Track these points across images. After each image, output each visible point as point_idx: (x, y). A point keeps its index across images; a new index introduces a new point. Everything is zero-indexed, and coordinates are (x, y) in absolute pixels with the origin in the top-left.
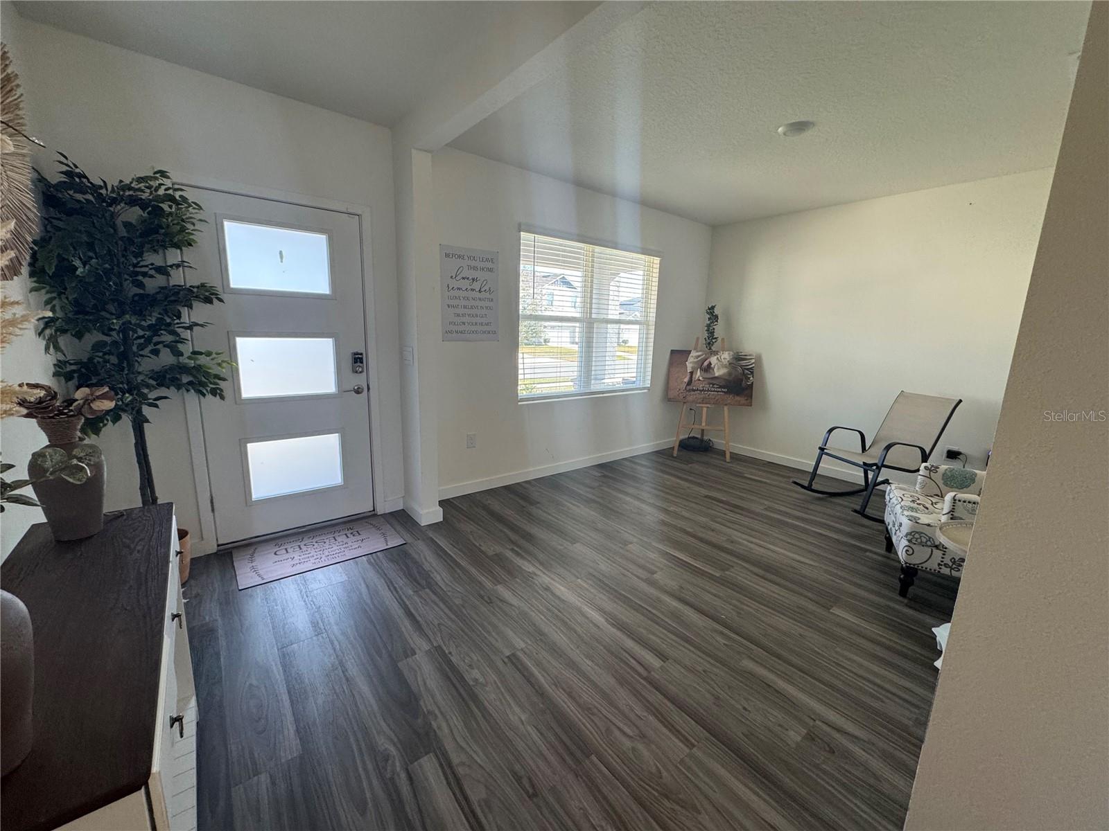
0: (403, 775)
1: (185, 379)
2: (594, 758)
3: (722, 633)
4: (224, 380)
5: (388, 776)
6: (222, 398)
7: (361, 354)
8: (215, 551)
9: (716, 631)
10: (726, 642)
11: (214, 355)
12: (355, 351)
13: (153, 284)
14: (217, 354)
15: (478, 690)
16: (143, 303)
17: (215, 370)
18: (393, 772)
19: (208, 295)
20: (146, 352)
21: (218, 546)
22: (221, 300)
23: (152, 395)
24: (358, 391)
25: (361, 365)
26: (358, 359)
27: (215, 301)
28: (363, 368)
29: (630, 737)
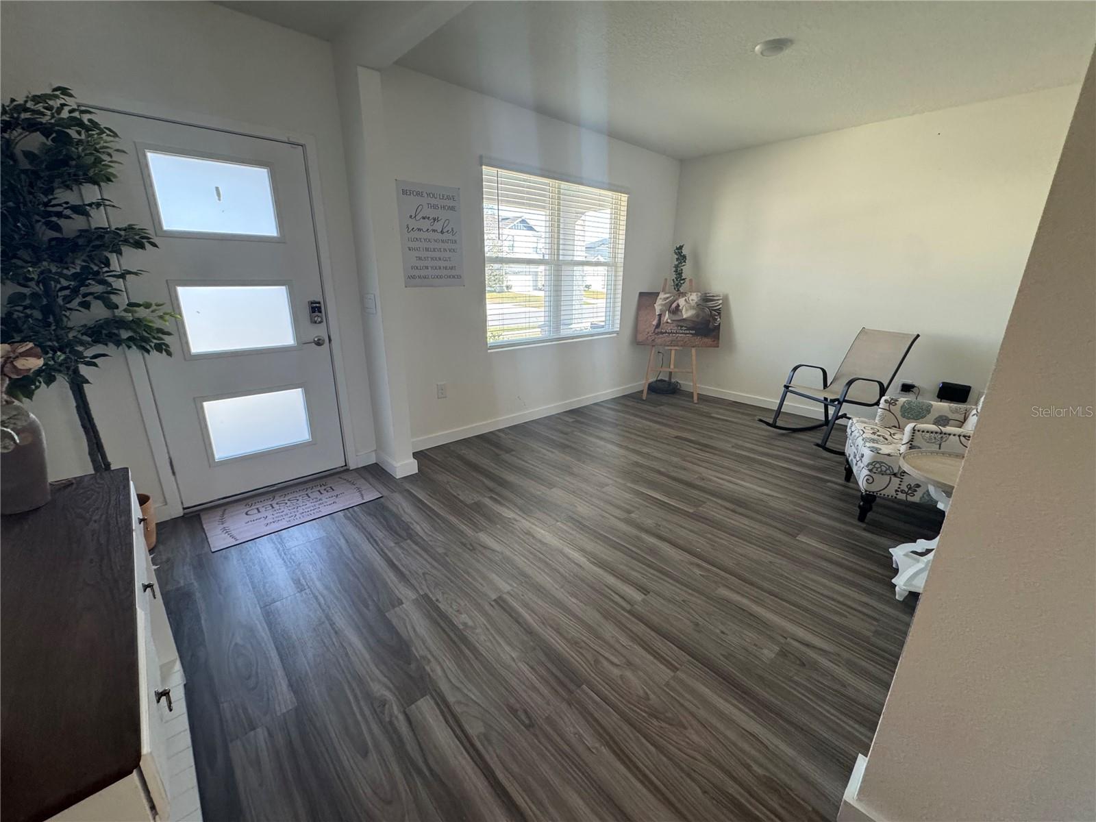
0: (401, 717)
1: (125, 334)
2: (584, 687)
3: (698, 566)
4: (169, 334)
5: (387, 719)
6: (169, 354)
7: (319, 303)
8: (182, 514)
9: (692, 564)
10: (701, 573)
11: (154, 307)
12: (312, 299)
13: (72, 226)
14: (157, 305)
15: (468, 633)
16: (63, 249)
17: (158, 324)
18: (391, 715)
19: (138, 239)
20: (74, 304)
21: (184, 509)
22: (154, 245)
23: (88, 353)
24: (319, 343)
25: (319, 314)
26: (316, 309)
27: (147, 245)
28: (322, 319)
29: (617, 665)
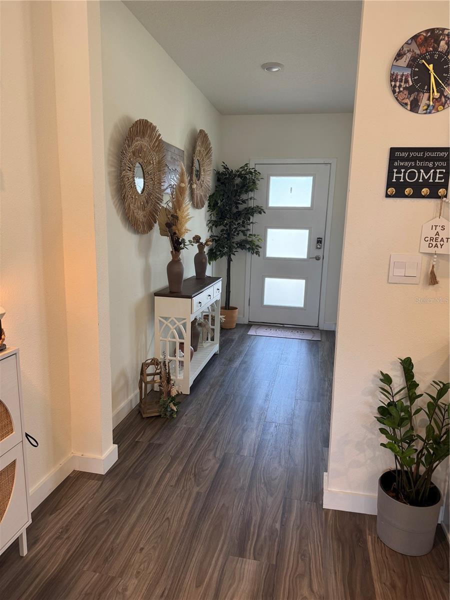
1: (248, 246)
4: (261, 248)
6: (259, 256)
7: (321, 239)
12: (319, 237)
13: (242, 207)
14: (258, 235)
17: (257, 243)
19: (260, 210)
20: (235, 234)
21: (249, 322)
22: (265, 212)
23: (234, 250)
24: (318, 258)
26: (319, 241)
27: (263, 213)
28: (321, 246)
